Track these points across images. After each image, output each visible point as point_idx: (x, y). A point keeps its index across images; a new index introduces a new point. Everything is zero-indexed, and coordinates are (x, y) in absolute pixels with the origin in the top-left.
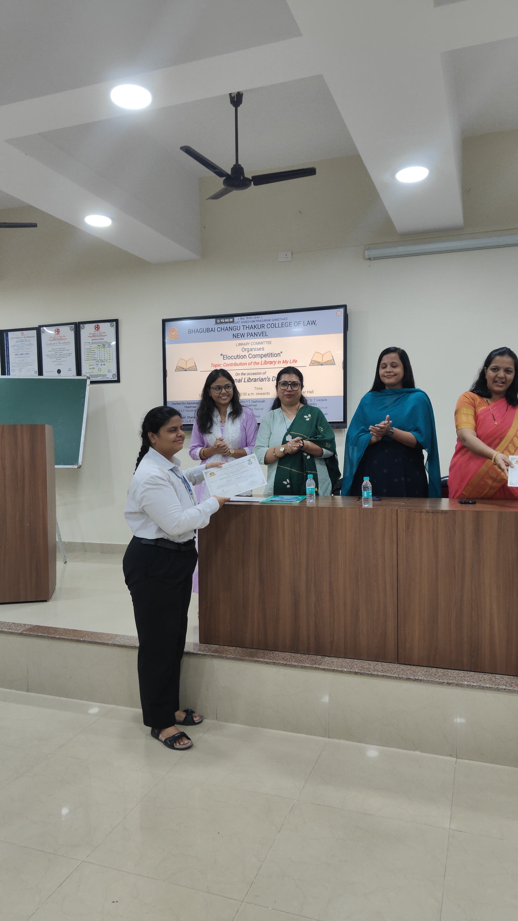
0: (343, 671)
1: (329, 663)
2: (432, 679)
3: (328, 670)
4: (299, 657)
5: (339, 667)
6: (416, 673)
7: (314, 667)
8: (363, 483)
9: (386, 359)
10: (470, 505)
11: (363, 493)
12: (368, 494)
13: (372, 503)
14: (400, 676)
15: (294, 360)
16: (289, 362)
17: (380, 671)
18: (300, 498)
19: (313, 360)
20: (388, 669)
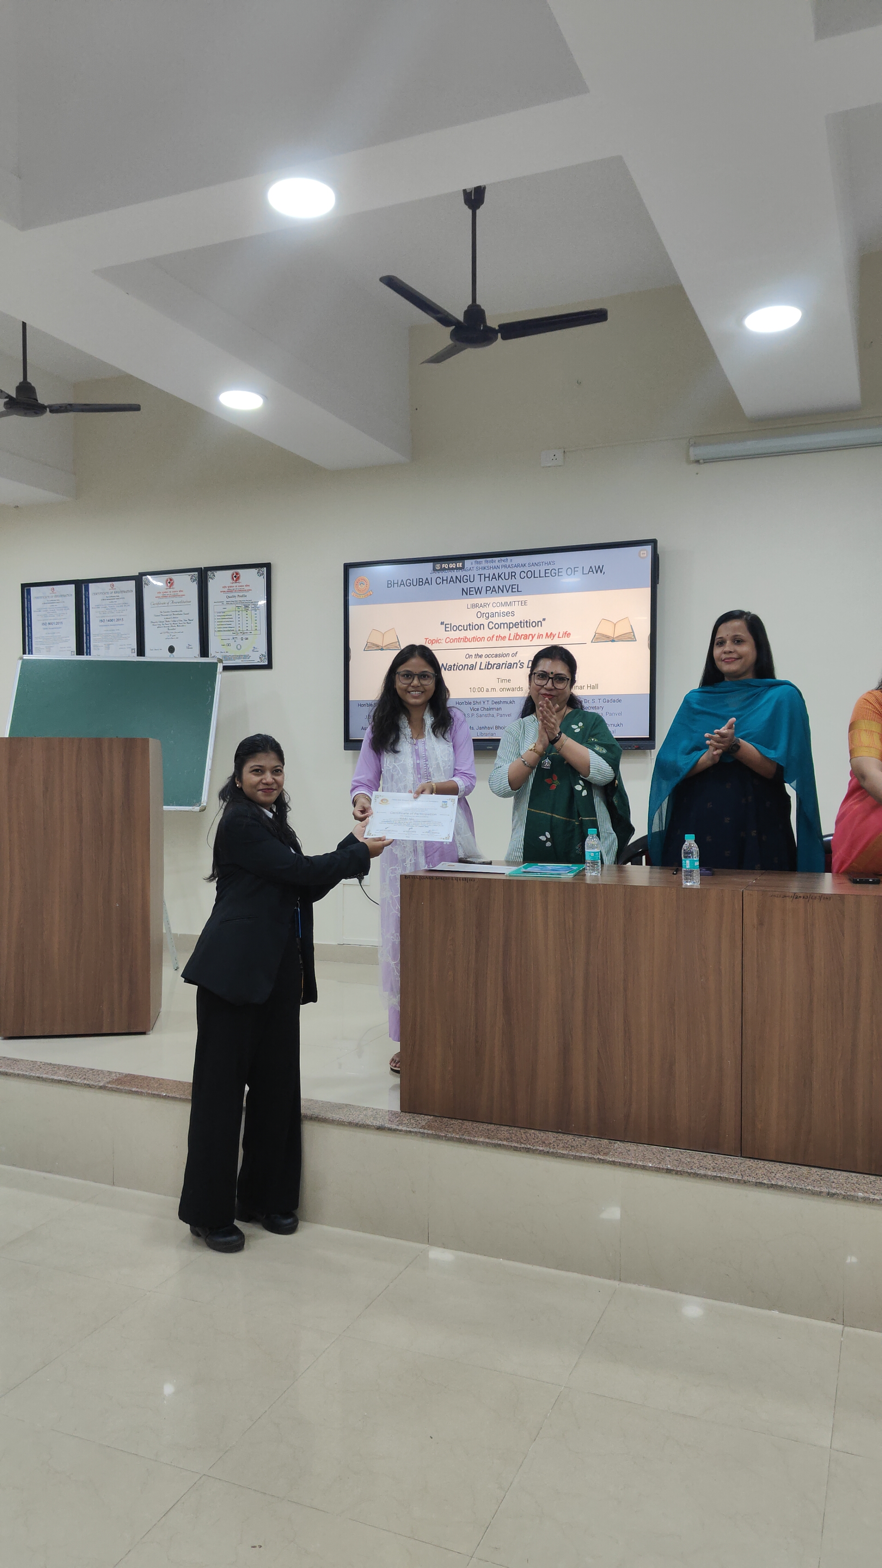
0: (646, 1166)
1: (622, 1153)
2: (802, 1186)
3: (621, 1164)
4: (570, 1141)
5: (639, 1159)
6: (773, 1174)
7: (596, 1158)
8: (684, 845)
9: (725, 631)
10: (871, 886)
11: (683, 862)
12: (692, 863)
13: (699, 879)
14: (746, 1178)
15: (566, 633)
16: (557, 636)
17: (709, 1169)
18: (575, 868)
19: (598, 633)
20: (724, 1166)
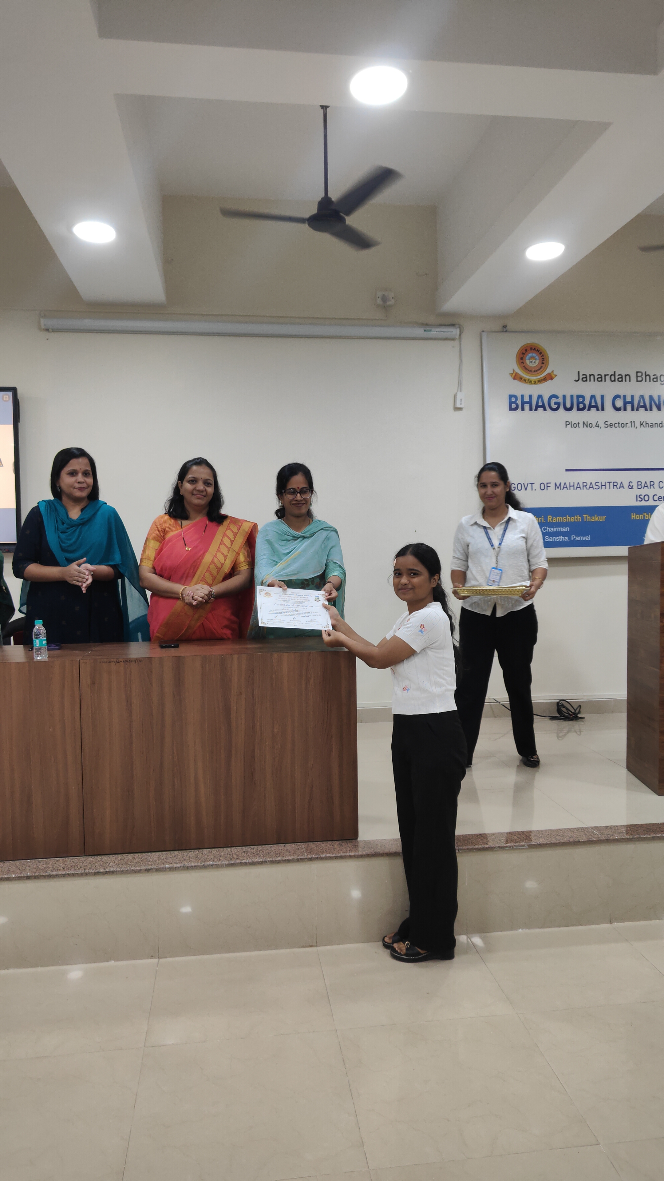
0: (10, 877)
2: (127, 868)
6: (108, 864)
9: (77, 465)
14: (87, 871)
17: (60, 870)
20: (72, 865)
